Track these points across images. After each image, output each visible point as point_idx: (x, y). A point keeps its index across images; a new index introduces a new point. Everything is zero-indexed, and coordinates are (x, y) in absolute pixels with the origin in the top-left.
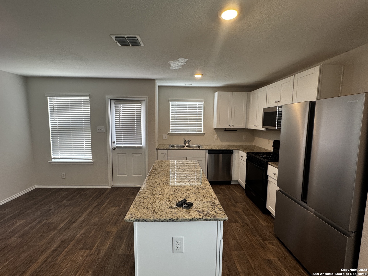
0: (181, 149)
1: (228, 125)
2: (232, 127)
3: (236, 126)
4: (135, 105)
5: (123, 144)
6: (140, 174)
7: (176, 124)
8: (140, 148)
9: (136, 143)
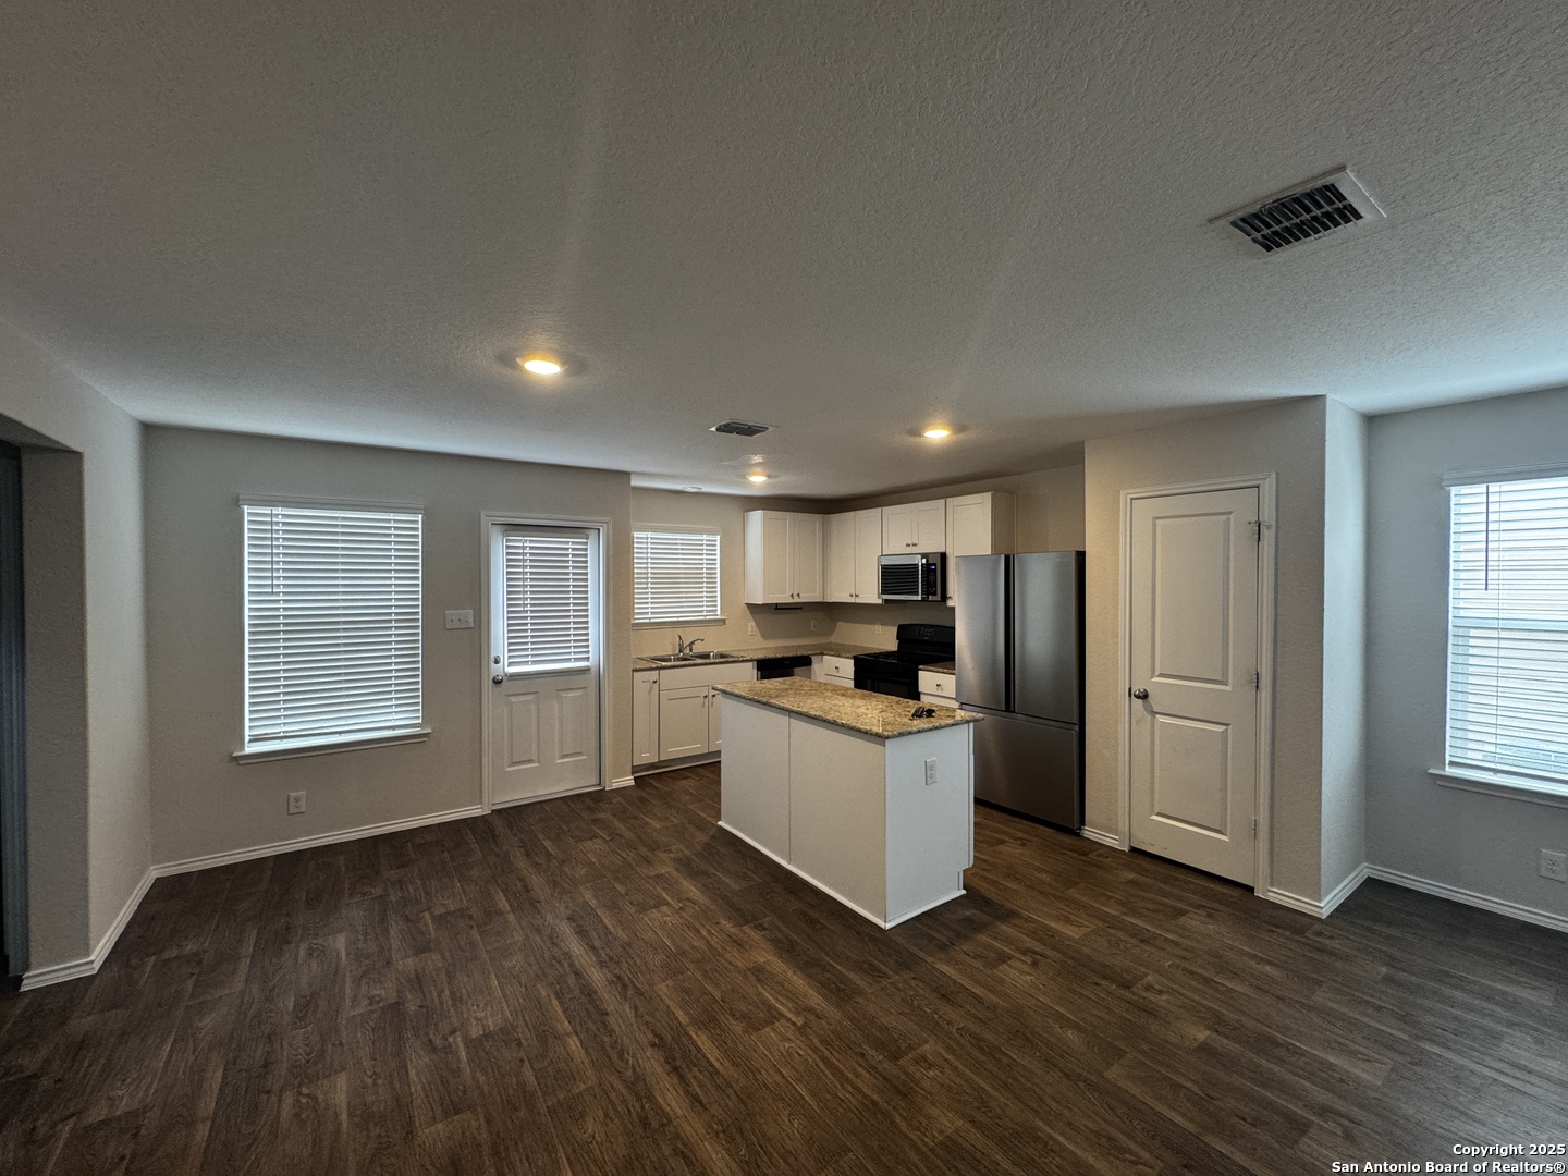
0: (674, 667)
1: (788, 594)
2: (796, 600)
3: (806, 597)
4: (570, 543)
5: (532, 661)
6: (580, 754)
7: (650, 595)
8: (585, 670)
9: (572, 656)
